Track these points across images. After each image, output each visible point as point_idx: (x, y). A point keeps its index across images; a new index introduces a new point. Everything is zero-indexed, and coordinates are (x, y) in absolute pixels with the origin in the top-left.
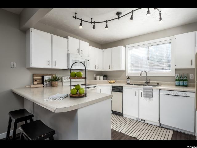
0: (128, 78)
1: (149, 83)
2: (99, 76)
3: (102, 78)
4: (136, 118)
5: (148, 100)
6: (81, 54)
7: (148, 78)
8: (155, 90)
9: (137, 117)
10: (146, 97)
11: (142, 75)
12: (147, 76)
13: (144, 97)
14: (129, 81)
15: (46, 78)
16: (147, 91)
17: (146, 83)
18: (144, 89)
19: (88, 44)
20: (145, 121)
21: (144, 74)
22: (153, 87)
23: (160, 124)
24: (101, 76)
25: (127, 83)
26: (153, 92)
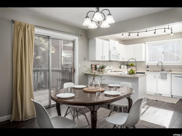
0: (148, 67)
1: (164, 70)
2: (123, 65)
3: (126, 67)
4: (155, 94)
5: (164, 81)
6: (115, 50)
7: (163, 67)
8: (168, 74)
9: (156, 92)
10: (162, 79)
11: (159, 65)
12: (162, 66)
13: (161, 79)
14: (148, 69)
15: (98, 66)
16: (163, 75)
17: (162, 70)
18: (161, 74)
19: (118, 42)
20: (161, 95)
21: (160, 64)
22: (167, 73)
23: (172, 96)
24: (124, 65)
25: (147, 71)
26: (167, 75)
